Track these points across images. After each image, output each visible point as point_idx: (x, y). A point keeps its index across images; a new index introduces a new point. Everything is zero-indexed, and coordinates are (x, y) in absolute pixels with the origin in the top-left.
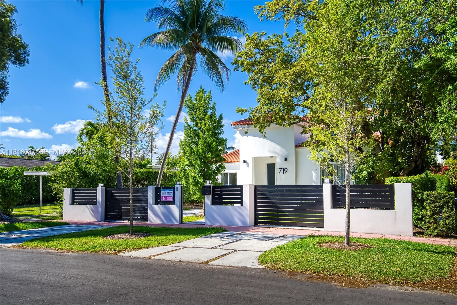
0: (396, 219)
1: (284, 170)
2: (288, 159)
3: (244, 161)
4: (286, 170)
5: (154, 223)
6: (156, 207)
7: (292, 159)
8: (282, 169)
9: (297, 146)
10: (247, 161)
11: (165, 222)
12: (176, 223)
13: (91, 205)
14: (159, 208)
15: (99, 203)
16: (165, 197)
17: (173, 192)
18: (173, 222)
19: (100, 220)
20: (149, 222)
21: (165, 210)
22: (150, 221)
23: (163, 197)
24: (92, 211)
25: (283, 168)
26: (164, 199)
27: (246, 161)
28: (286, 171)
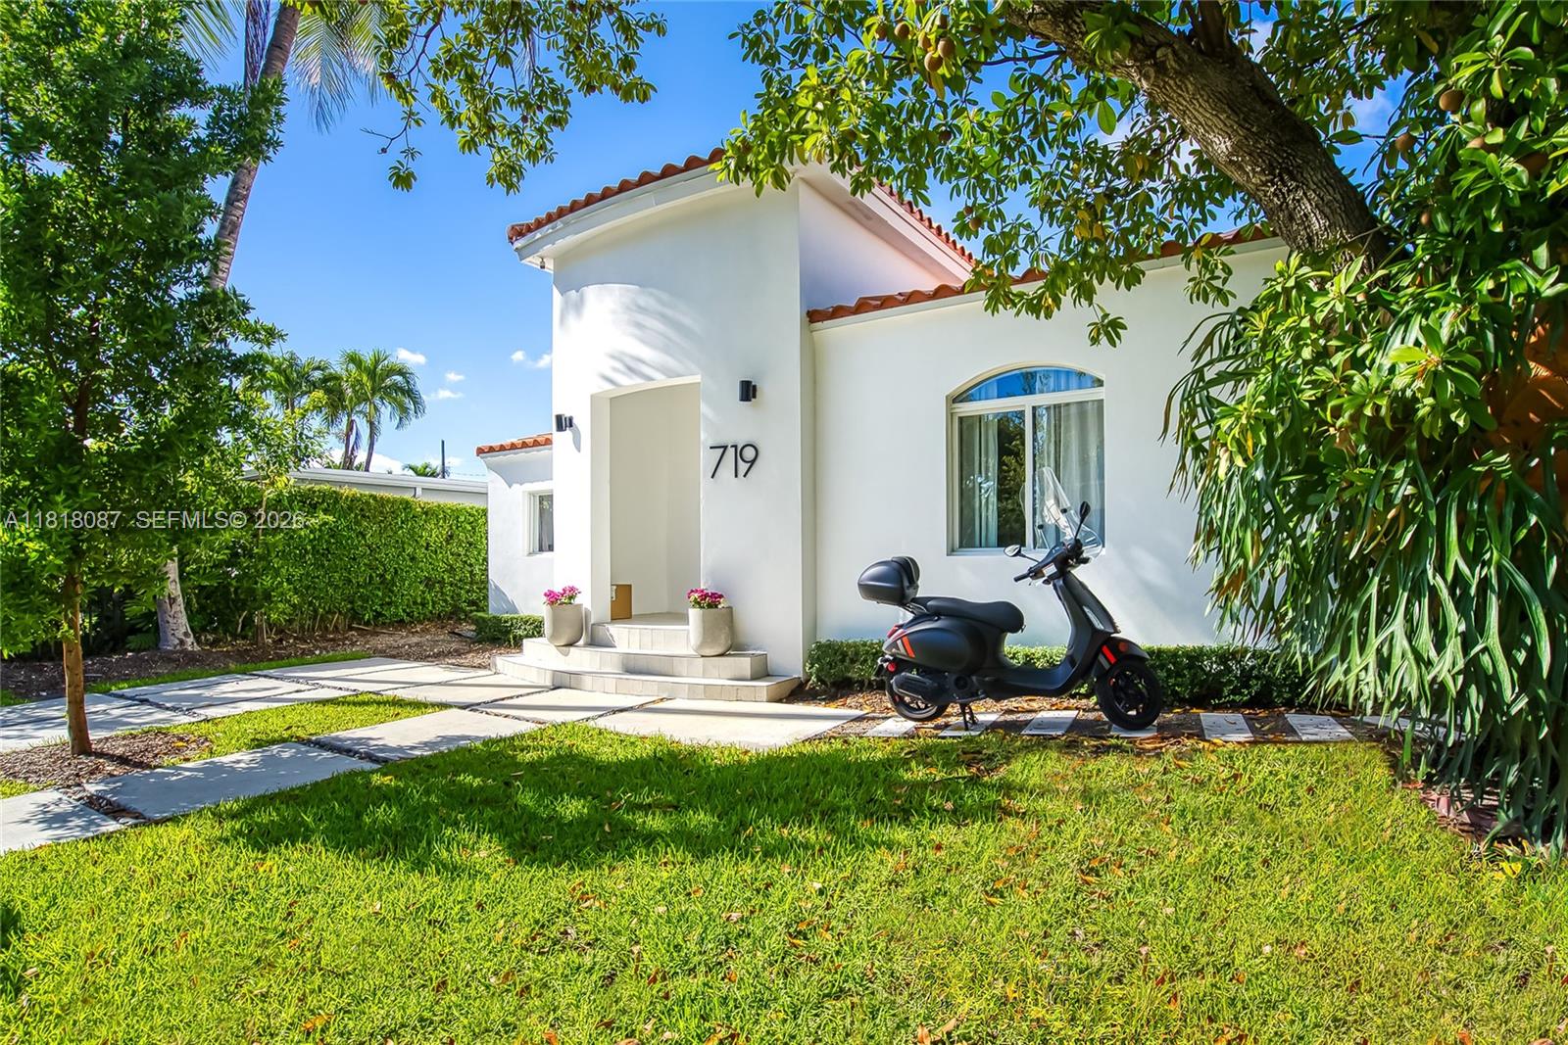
1: (739, 453)
2: (765, 390)
3: (559, 418)
4: (749, 453)
7: (783, 388)
8: (731, 452)
9: (814, 316)
10: (574, 421)
25: (735, 447)
27: (571, 419)
28: (753, 462)
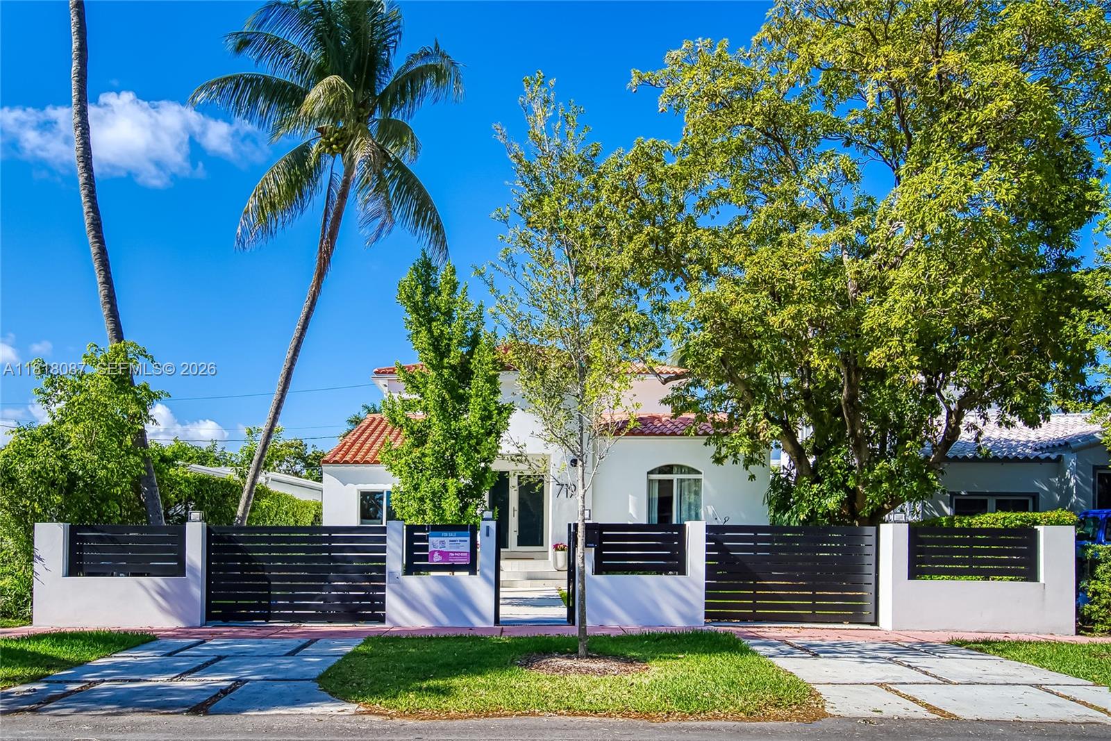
0: (1044, 600)
5: (406, 625)
6: (413, 581)
11: (445, 622)
12: (478, 623)
13: (158, 580)
14: (424, 583)
15: (193, 570)
16: (441, 553)
17: (468, 539)
18: (468, 620)
19: (199, 624)
20: (387, 625)
21: (445, 589)
22: (391, 621)
23: (436, 554)
24: (163, 594)
26: (437, 559)
